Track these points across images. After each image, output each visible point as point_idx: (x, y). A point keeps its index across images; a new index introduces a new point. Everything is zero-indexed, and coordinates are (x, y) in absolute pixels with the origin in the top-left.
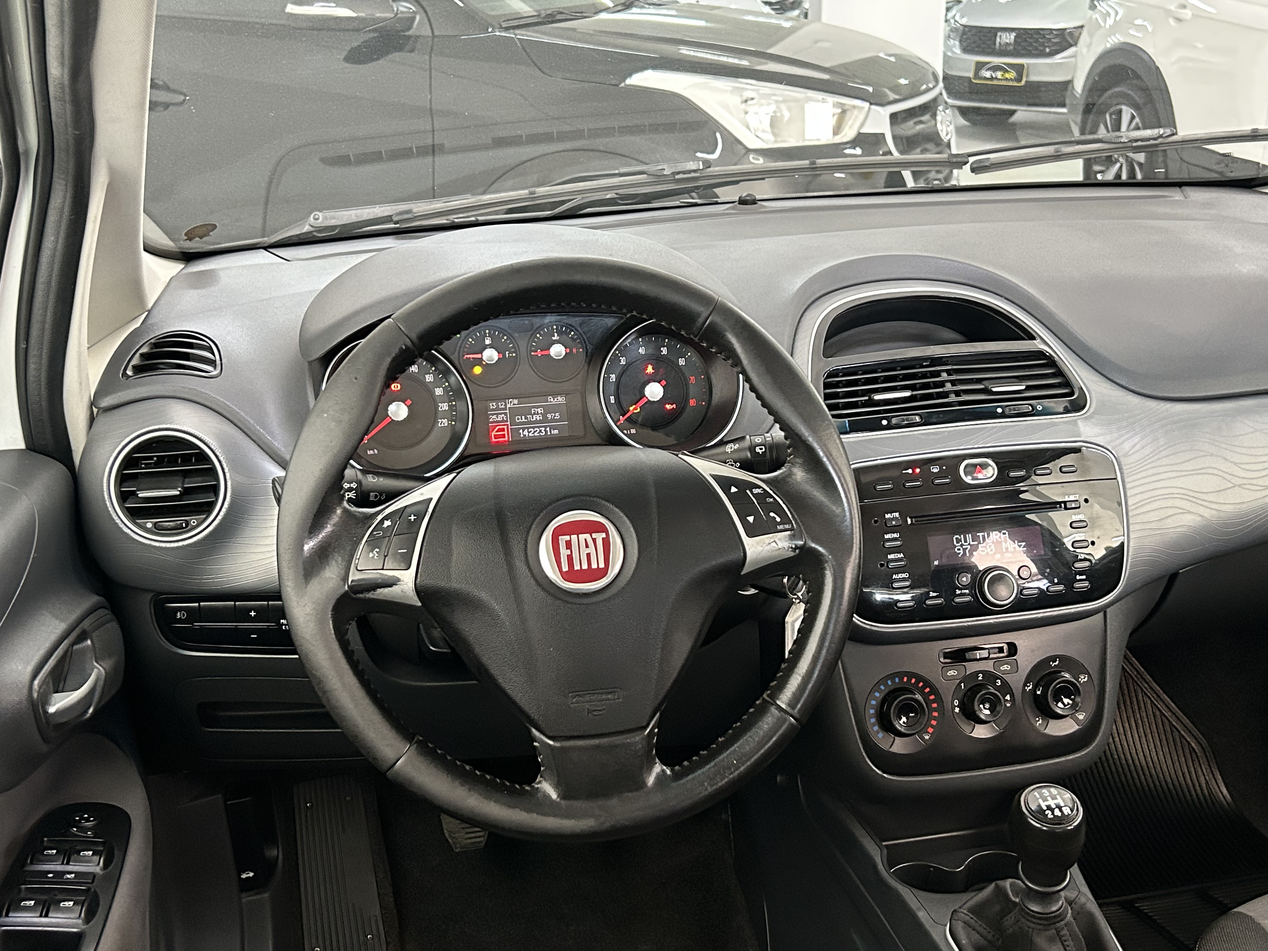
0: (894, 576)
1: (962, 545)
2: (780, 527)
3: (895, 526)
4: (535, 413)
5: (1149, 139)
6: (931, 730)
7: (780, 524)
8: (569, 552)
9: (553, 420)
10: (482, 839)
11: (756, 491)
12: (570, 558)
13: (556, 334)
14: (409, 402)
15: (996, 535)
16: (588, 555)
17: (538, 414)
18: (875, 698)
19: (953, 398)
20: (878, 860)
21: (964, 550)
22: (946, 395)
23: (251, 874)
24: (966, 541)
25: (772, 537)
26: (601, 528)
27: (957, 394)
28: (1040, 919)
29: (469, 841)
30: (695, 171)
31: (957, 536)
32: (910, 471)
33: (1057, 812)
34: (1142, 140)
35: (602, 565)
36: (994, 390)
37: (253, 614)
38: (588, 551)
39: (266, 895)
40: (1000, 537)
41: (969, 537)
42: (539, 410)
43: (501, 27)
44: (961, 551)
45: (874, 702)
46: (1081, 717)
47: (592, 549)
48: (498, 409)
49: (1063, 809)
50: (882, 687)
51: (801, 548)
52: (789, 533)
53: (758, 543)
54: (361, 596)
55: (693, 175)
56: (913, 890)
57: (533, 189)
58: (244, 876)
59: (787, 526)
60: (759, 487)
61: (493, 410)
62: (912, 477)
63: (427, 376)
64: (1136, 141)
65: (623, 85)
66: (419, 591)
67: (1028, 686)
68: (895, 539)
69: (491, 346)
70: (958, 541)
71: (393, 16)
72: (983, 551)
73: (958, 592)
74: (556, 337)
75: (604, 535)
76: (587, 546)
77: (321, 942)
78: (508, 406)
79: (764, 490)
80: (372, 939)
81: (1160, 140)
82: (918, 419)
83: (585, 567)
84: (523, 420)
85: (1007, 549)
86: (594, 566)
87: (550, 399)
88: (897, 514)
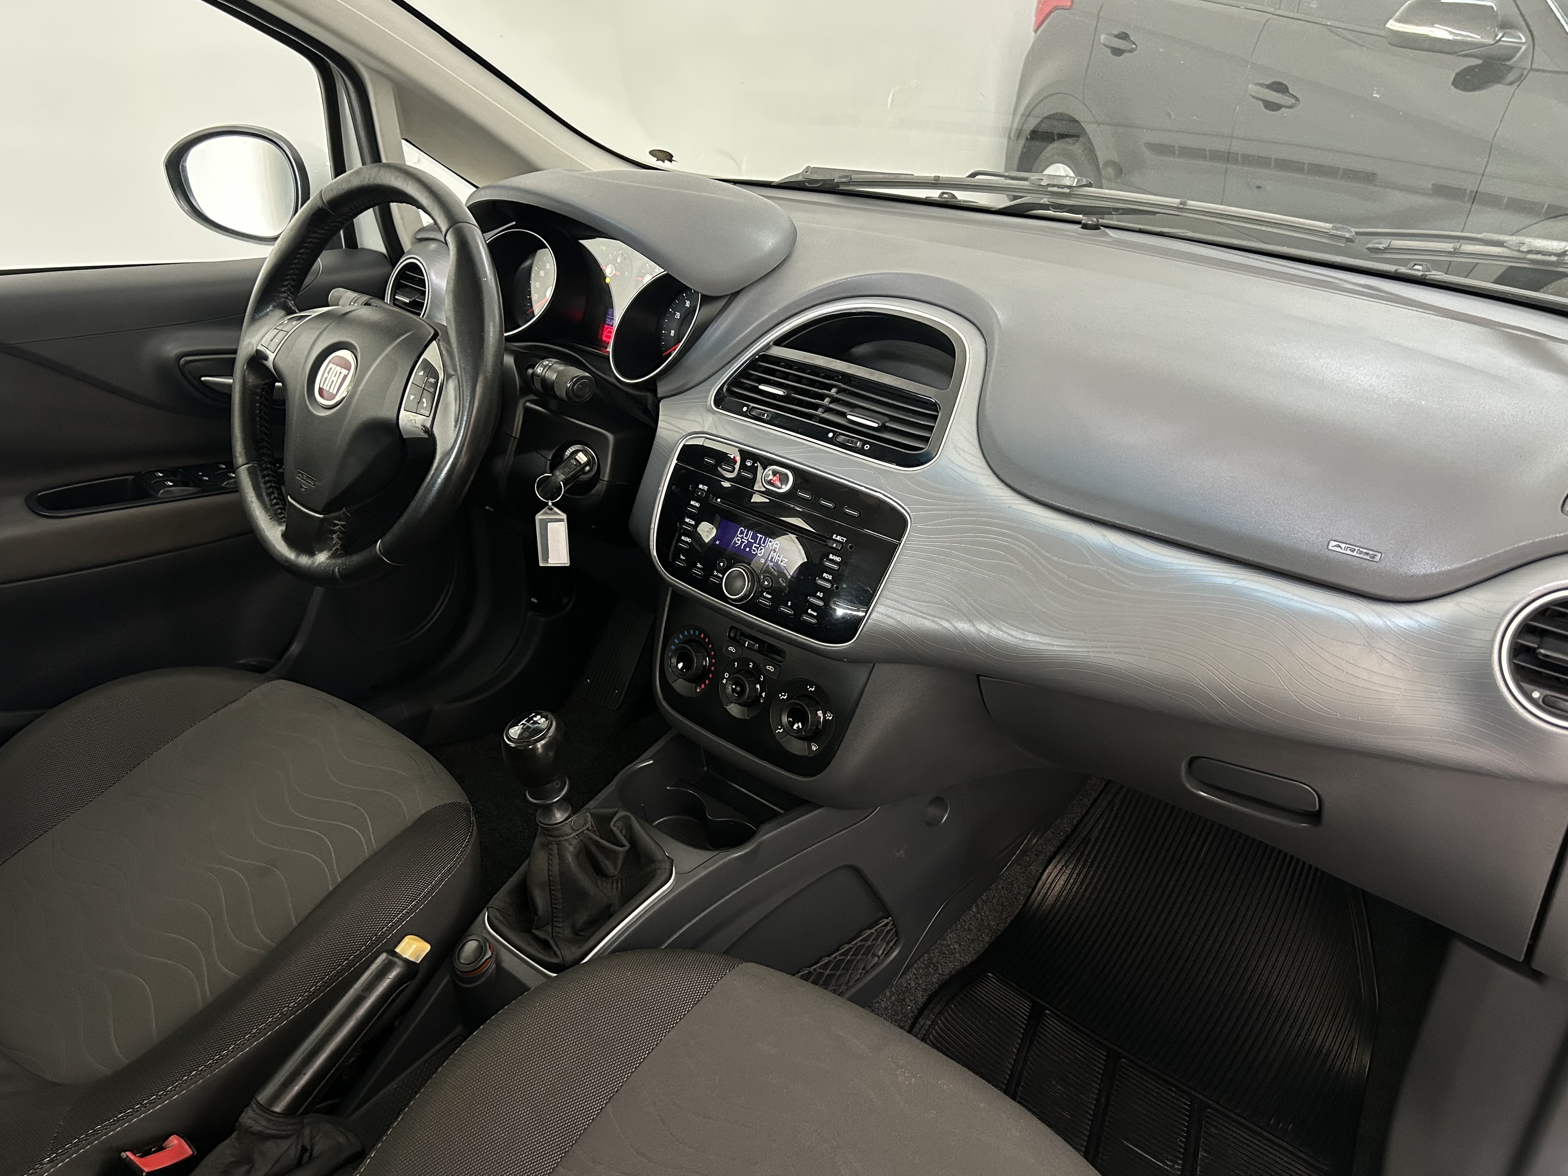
1: (742, 538)
2: (422, 411)
6: (703, 686)
7: (423, 408)
8: (327, 375)
11: (431, 380)
12: (326, 380)
15: (771, 542)
16: (332, 382)
19: (817, 412)
21: (742, 542)
22: (816, 407)
24: (746, 536)
25: (415, 416)
26: (348, 367)
27: (828, 410)
31: (743, 529)
35: (335, 392)
36: (849, 416)
38: (334, 379)
41: (751, 533)
44: (739, 542)
45: (676, 641)
46: (814, 748)
47: (336, 379)
50: (684, 632)
51: (429, 433)
52: (424, 417)
53: (406, 416)
59: (426, 412)
66: (275, 370)
67: (782, 695)
68: (694, 507)
70: (742, 533)
71: (1493, 42)
72: (754, 551)
73: (715, 573)
75: (346, 373)
76: (334, 376)
82: (770, 417)
85: (772, 558)
86: (331, 391)
88: (707, 487)
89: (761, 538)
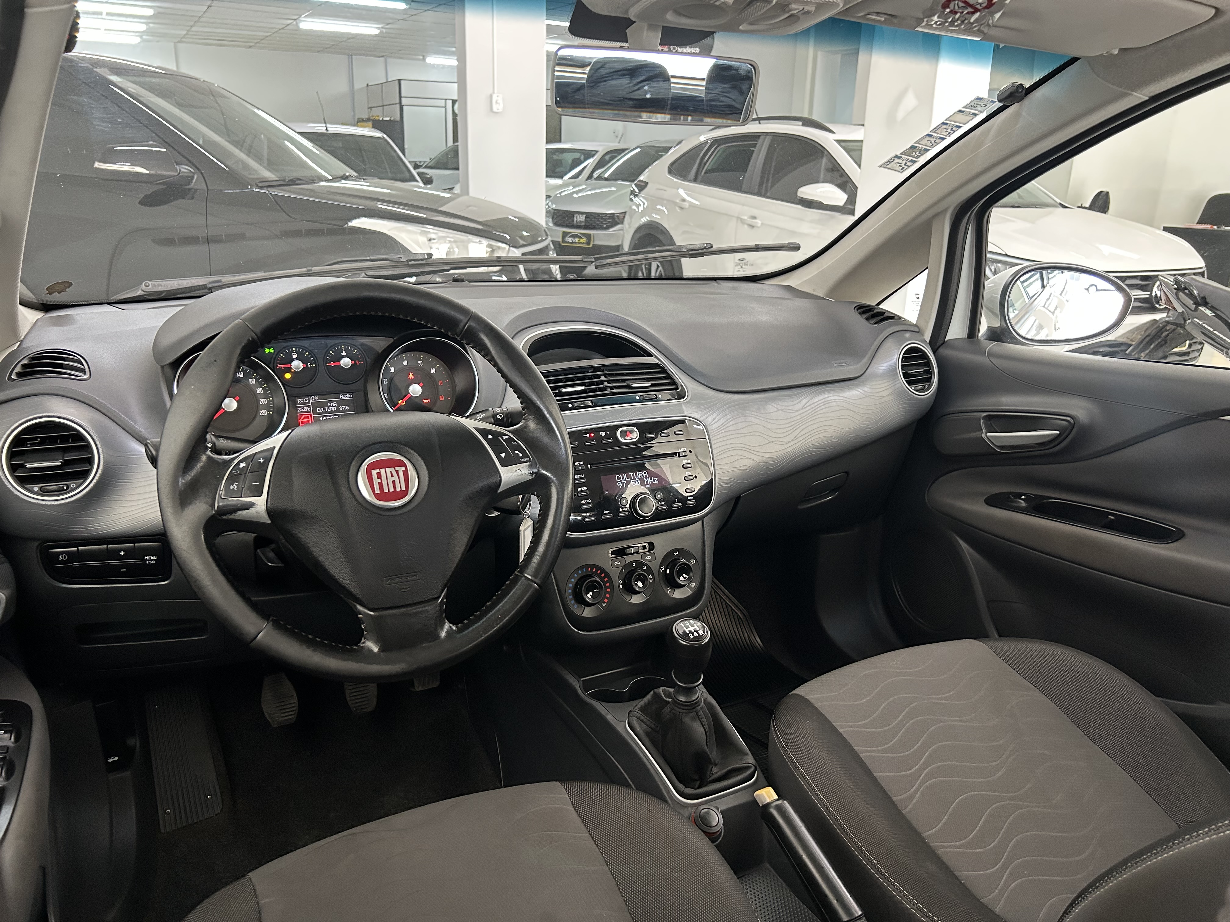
0: (582, 502)
1: (621, 481)
2: (522, 460)
3: (581, 470)
4: (330, 406)
5: (698, 250)
6: (606, 600)
7: (522, 458)
8: (379, 480)
9: (343, 411)
10: (293, 716)
11: (505, 437)
12: (381, 484)
13: (344, 351)
14: (238, 398)
15: (641, 474)
16: (394, 482)
17: (333, 406)
18: (571, 583)
19: (609, 391)
20: (578, 688)
21: (623, 484)
22: (605, 389)
23: (116, 758)
24: (623, 479)
25: (518, 467)
26: (401, 464)
27: (612, 388)
28: (686, 706)
29: (284, 719)
30: (422, 260)
31: (618, 476)
32: (588, 435)
33: (696, 634)
34: (694, 250)
35: (404, 489)
36: (633, 386)
37: (122, 553)
38: (393, 479)
39: (128, 773)
40: (643, 475)
41: (625, 475)
42: (333, 403)
43: (258, 186)
44: (621, 485)
45: (571, 585)
46: (693, 586)
47: (396, 478)
48: (303, 403)
49: (699, 632)
50: (576, 575)
51: (536, 473)
52: (528, 463)
53: (508, 471)
54: (225, 517)
55: (420, 262)
56: (603, 703)
57: (310, 268)
58: (110, 760)
59: (527, 459)
60: (507, 435)
61: (300, 404)
62: (590, 439)
63: (250, 380)
64: (692, 250)
65: (346, 226)
66: (269, 512)
67: (661, 569)
68: (581, 478)
69: (297, 359)
70: (619, 478)
71: (177, 174)
73: (621, 510)
74: (344, 354)
75: (404, 468)
76: (392, 476)
77: (171, 805)
78: (311, 401)
79: (510, 437)
80: (211, 798)
81: (704, 250)
82: (590, 403)
83: (392, 490)
84: (323, 410)
85: (647, 482)
86: (398, 489)
87: (341, 396)
88: (582, 462)
89: (633, 475)
